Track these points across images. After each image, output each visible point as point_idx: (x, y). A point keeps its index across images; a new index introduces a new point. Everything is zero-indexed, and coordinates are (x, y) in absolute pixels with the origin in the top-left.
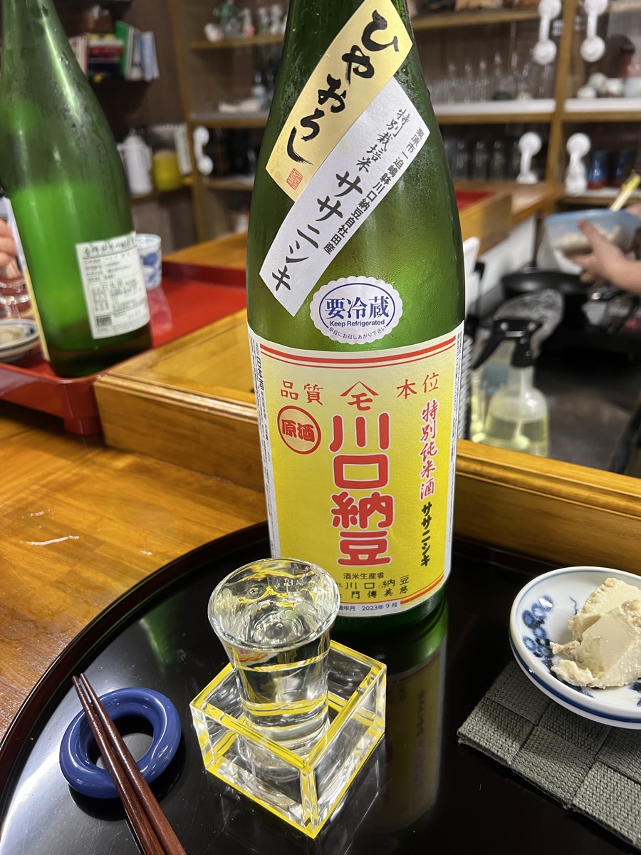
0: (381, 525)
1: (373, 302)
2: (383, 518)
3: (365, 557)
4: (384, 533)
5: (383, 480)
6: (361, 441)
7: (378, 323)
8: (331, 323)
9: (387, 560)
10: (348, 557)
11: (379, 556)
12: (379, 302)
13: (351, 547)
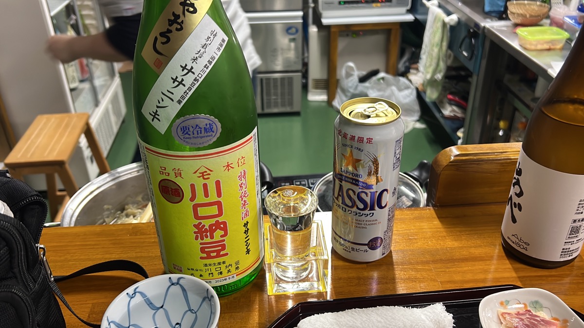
0: (222, 236)
1: (205, 126)
2: (222, 233)
3: (214, 254)
4: (224, 240)
5: (220, 213)
6: (206, 195)
7: (209, 136)
8: (184, 138)
9: (227, 254)
10: (205, 255)
11: (222, 253)
12: (208, 126)
13: (206, 250)
